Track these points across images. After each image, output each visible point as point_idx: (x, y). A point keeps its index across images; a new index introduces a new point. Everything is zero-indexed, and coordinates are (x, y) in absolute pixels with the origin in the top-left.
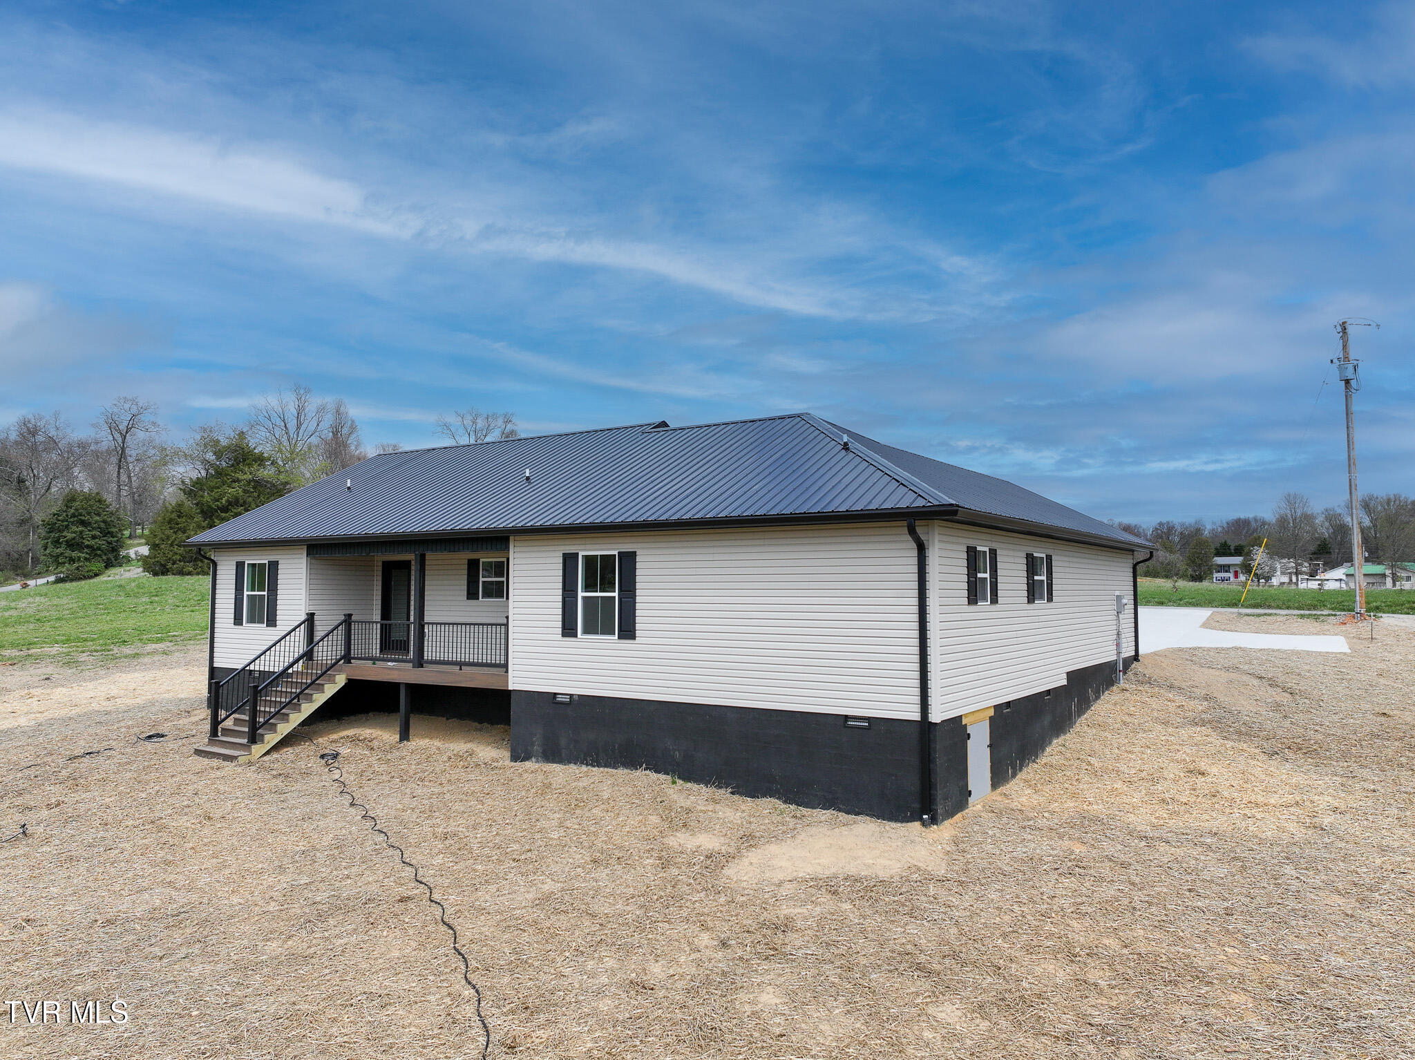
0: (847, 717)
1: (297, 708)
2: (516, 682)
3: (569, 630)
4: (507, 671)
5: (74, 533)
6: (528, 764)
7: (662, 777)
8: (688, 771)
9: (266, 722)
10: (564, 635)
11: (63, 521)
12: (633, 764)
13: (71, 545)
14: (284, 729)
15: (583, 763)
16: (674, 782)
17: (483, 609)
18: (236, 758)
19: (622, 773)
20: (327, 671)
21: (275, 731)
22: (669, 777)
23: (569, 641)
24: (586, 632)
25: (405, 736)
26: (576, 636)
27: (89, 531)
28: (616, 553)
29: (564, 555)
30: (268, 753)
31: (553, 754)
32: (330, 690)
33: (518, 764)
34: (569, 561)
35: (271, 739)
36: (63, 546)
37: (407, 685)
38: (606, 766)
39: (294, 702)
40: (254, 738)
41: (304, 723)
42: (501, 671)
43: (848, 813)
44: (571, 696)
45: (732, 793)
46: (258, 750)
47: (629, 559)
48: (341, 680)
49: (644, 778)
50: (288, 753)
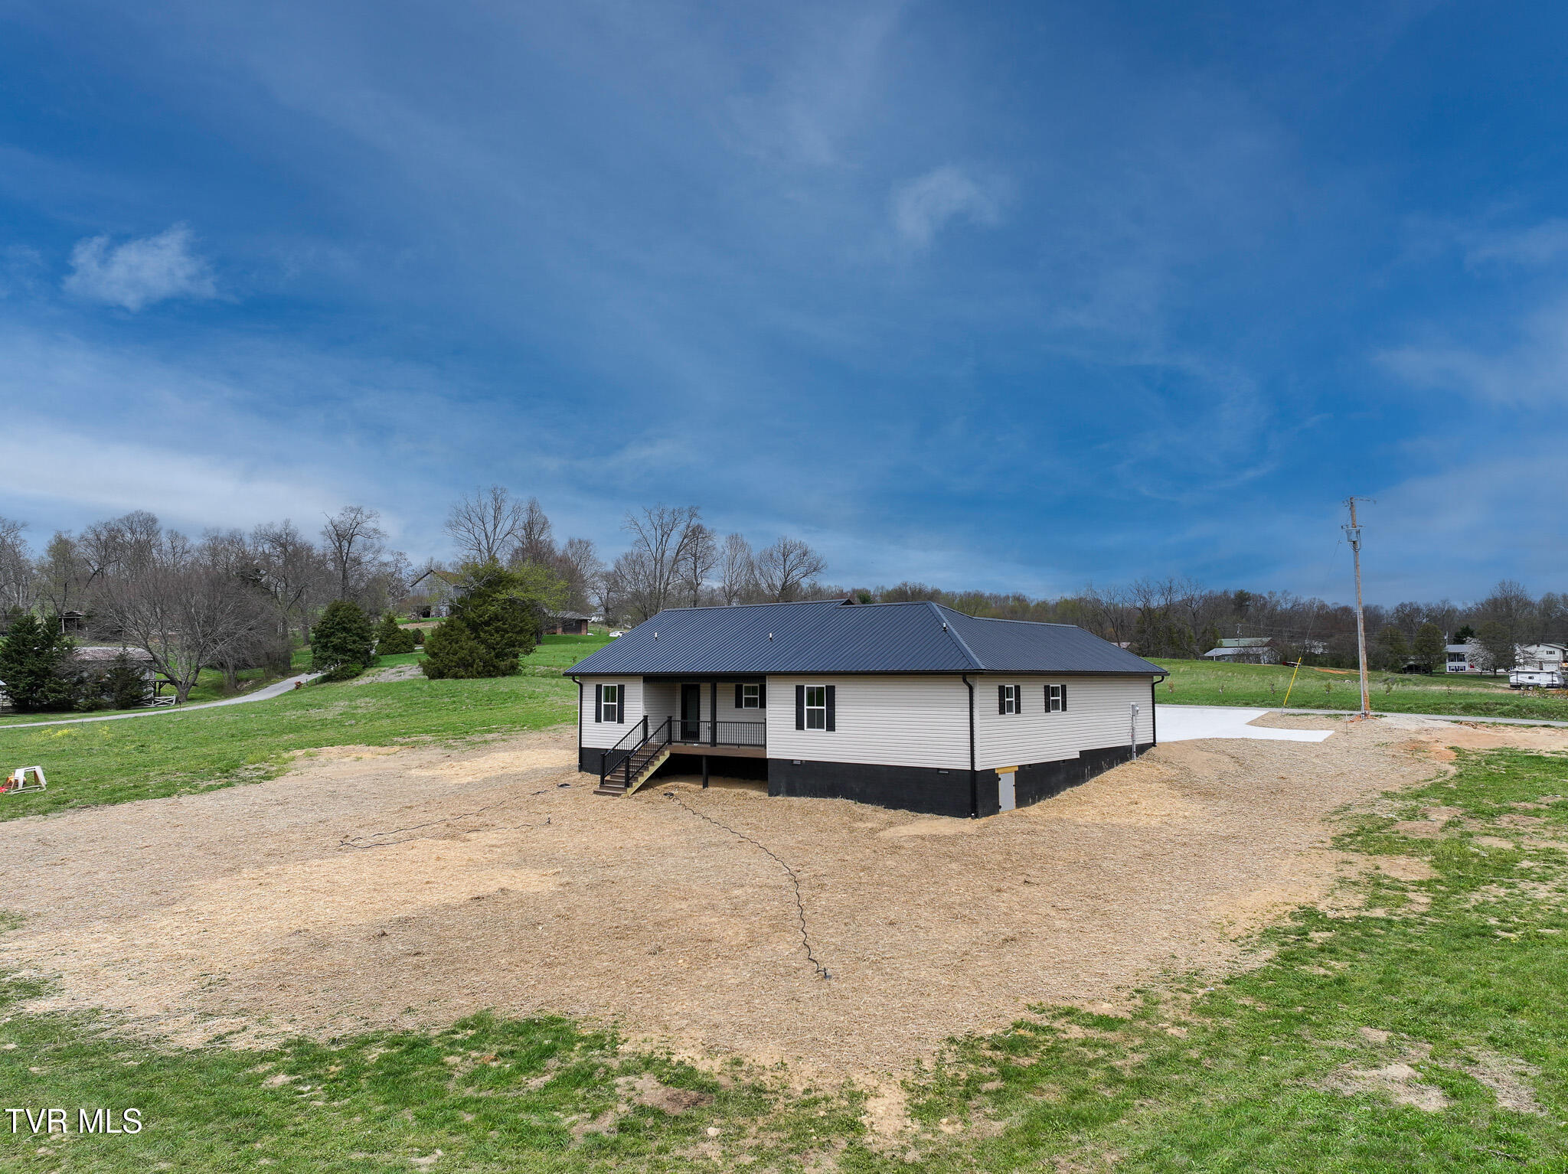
0: (939, 769)
1: (647, 769)
2: (771, 753)
3: (799, 726)
4: (766, 748)
5: (340, 638)
6: (778, 798)
7: (850, 801)
8: (863, 798)
9: (633, 776)
10: (797, 729)
11: (330, 628)
12: (834, 795)
13: (336, 649)
14: (642, 780)
15: (808, 796)
16: (856, 803)
17: (747, 713)
18: (620, 794)
19: (829, 800)
20: (660, 750)
21: (637, 781)
22: (853, 802)
23: (800, 732)
24: (808, 727)
25: (705, 785)
26: (803, 729)
27: (351, 636)
28: (824, 686)
29: (797, 686)
30: (634, 793)
31: (791, 792)
32: (663, 759)
33: (773, 798)
34: (799, 690)
35: (636, 785)
36: (330, 649)
37: (707, 756)
38: (820, 797)
39: (645, 767)
40: (628, 785)
41: (651, 777)
42: (763, 748)
43: (939, 815)
44: (801, 761)
45: (885, 808)
46: (630, 791)
47: (831, 690)
48: (667, 754)
49: (839, 802)
50: (645, 793)
